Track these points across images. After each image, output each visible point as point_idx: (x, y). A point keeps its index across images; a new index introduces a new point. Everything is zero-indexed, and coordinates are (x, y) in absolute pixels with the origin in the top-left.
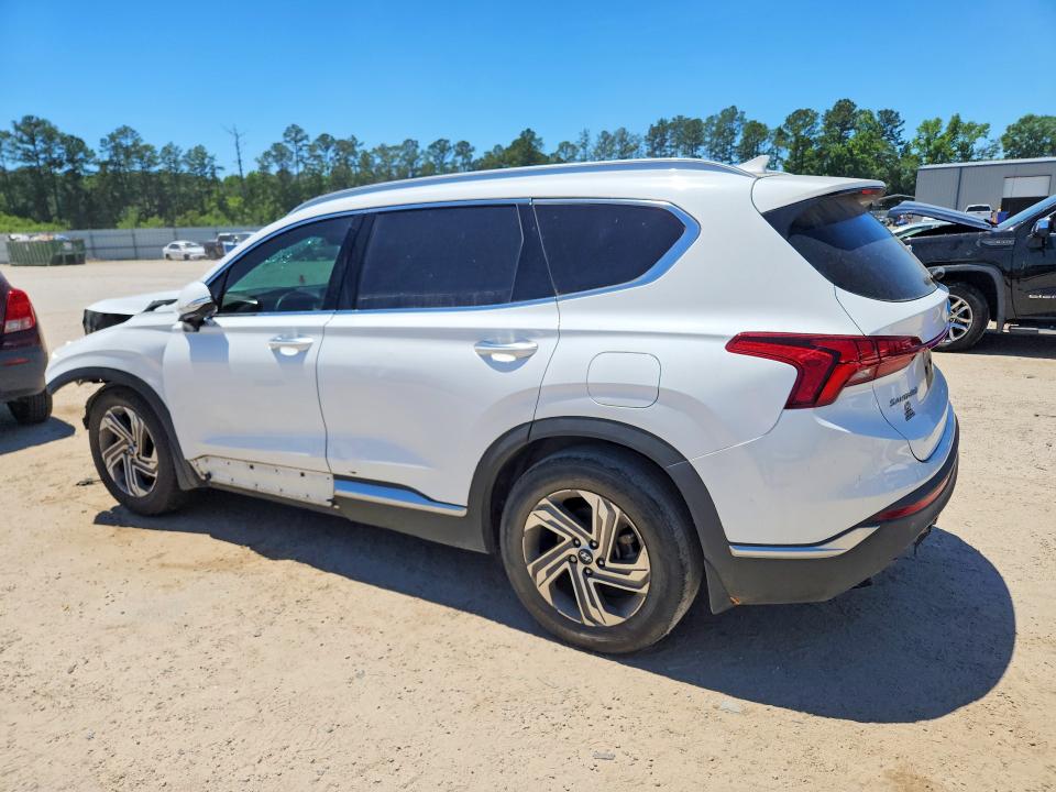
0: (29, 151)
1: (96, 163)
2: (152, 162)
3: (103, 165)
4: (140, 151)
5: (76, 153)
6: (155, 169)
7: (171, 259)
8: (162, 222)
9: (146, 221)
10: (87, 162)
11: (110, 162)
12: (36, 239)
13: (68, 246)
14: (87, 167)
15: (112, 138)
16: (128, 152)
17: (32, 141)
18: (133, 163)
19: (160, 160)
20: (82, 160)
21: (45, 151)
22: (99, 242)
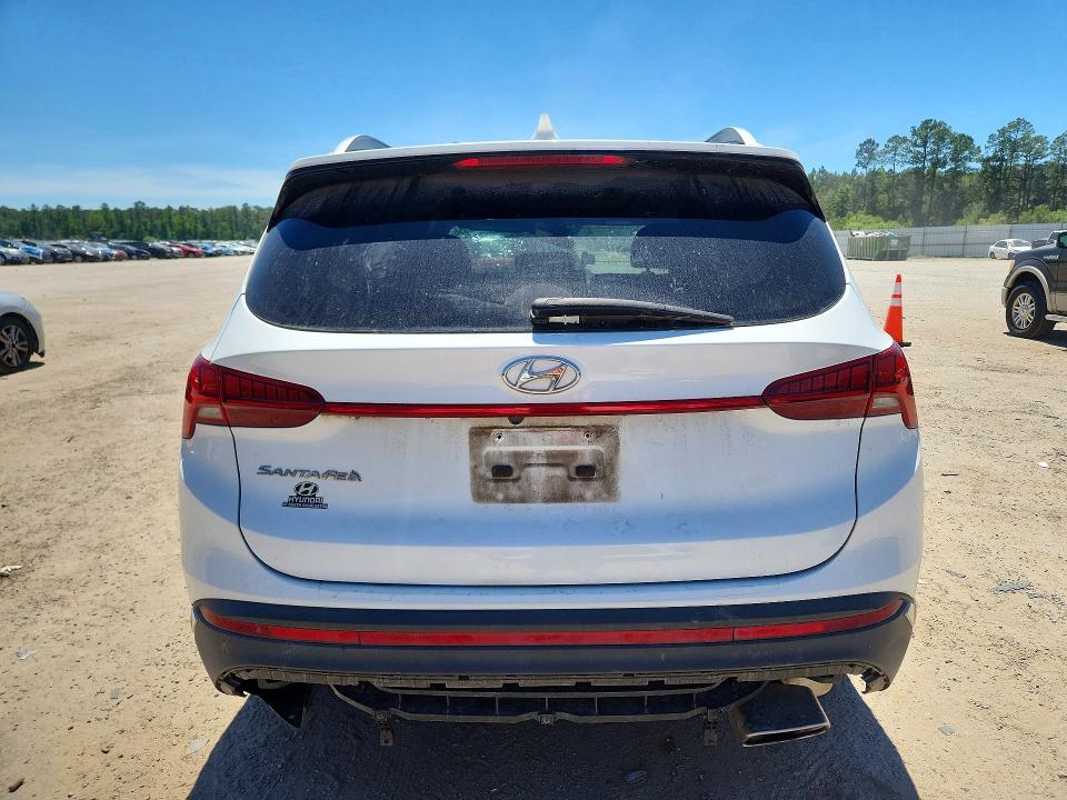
0: (919, 152)
1: (978, 160)
2: (1040, 154)
3: (986, 161)
4: (1031, 145)
5: (962, 151)
6: (1041, 161)
7: (994, 258)
8: (1004, 218)
9: (987, 217)
10: (970, 161)
11: (994, 158)
12: (870, 235)
13: (894, 242)
14: (969, 164)
15: (1002, 132)
16: (1014, 147)
17: (924, 145)
18: (1017, 157)
19: (1049, 151)
20: (966, 158)
21: (933, 152)
22: (930, 239)
